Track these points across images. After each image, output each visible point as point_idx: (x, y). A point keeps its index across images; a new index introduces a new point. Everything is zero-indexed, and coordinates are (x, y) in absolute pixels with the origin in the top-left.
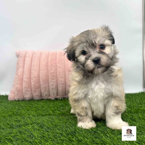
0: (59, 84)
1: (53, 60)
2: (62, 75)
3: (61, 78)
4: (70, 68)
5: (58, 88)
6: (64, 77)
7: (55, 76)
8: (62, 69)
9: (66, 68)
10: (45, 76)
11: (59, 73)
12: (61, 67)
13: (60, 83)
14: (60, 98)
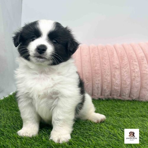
0: (105, 83)
1: (96, 56)
2: (108, 72)
3: (107, 76)
4: (117, 65)
5: (103, 87)
6: (110, 75)
7: (99, 74)
8: (107, 66)
9: (111, 65)
10: (89, 73)
11: (105, 71)
12: (106, 63)
13: (105, 81)
14: (104, 98)
